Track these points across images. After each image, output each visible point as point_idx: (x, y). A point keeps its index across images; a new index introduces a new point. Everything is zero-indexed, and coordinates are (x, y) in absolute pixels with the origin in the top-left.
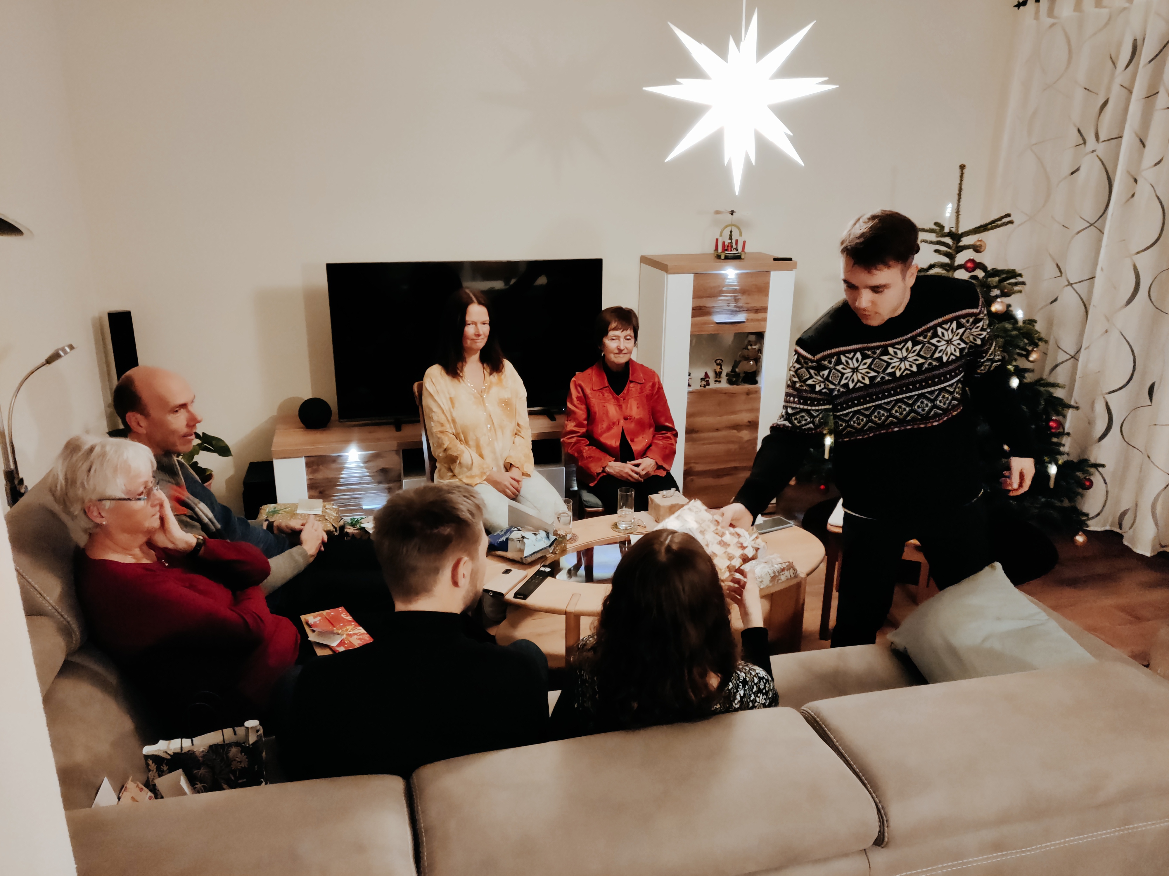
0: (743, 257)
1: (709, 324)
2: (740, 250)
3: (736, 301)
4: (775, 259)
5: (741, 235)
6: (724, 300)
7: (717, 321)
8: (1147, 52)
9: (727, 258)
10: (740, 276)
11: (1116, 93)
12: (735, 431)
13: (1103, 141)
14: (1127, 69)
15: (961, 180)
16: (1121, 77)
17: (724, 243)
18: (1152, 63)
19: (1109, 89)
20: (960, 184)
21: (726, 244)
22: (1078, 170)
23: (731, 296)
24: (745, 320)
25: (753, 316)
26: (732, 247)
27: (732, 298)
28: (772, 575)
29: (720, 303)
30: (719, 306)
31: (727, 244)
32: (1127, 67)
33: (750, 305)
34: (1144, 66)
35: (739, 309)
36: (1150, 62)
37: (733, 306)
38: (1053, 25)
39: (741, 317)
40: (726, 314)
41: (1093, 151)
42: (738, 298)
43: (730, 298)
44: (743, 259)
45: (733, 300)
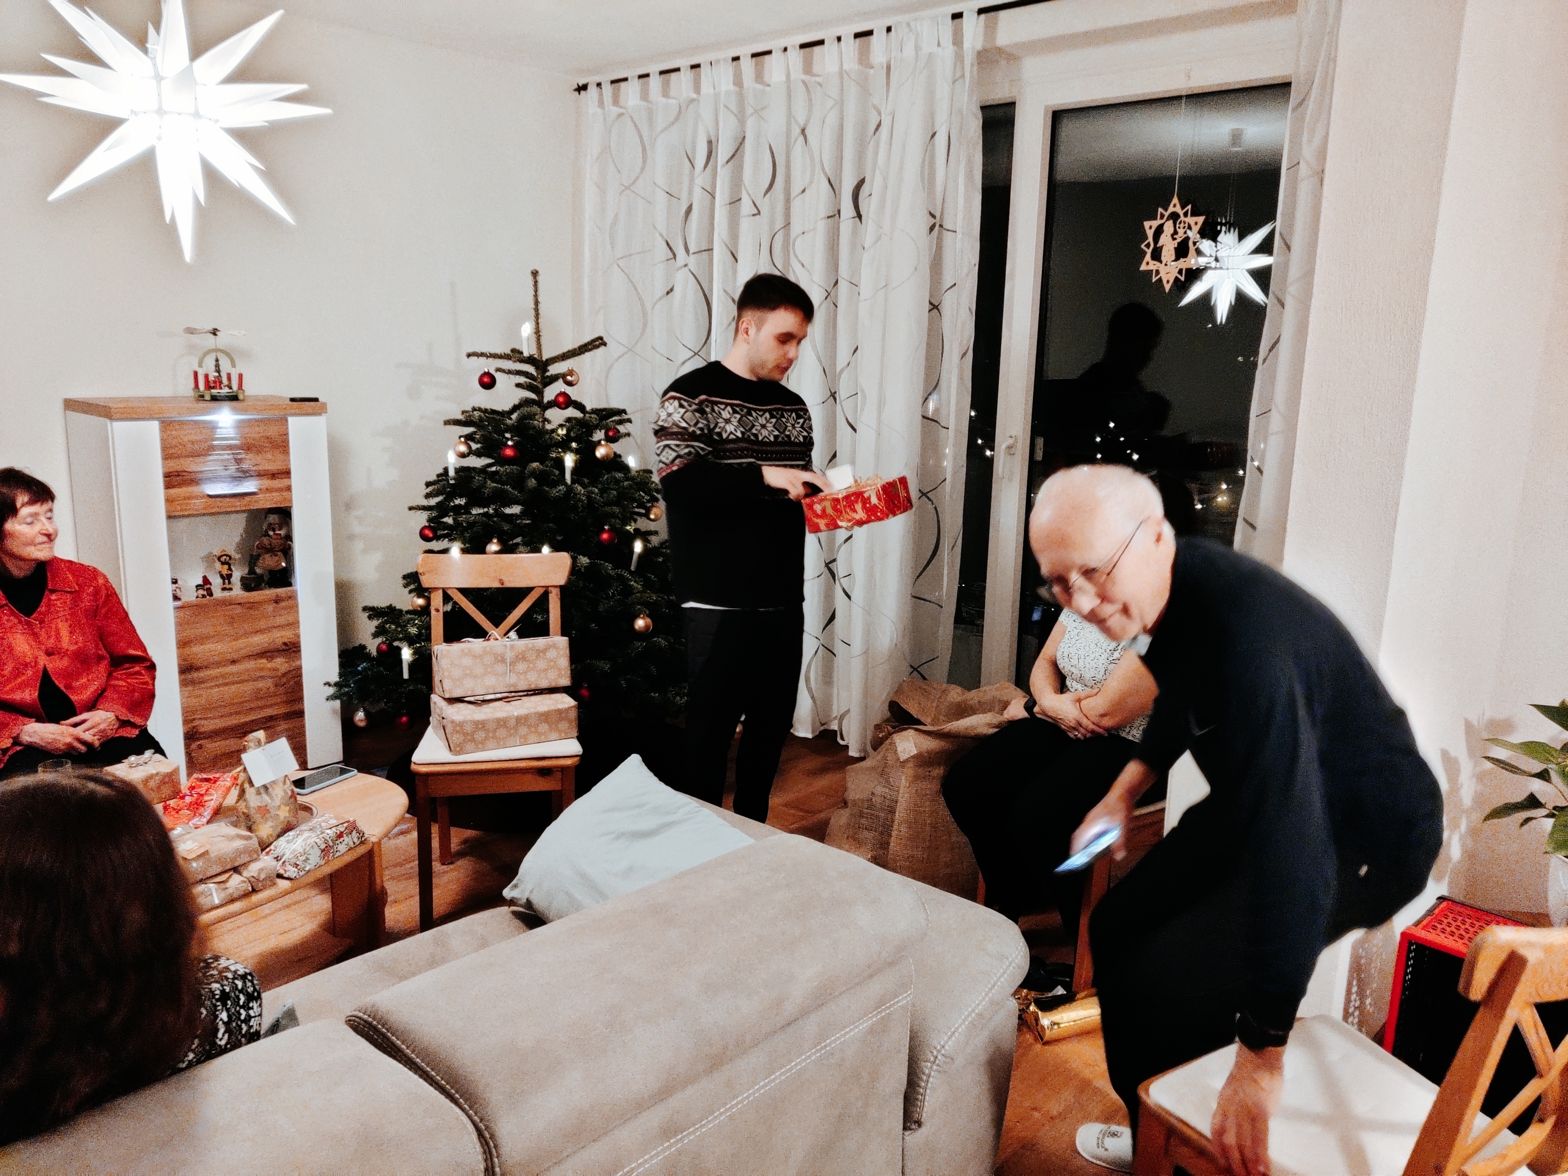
0: (241, 397)
1: (197, 497)
2: (235, 387)
3: (238, 461)
4: (292, 400)
5: (234, 365)
6: (218, 460)
7: (211, 493)
8: (723, 152)
9: (214, 399)
10: (240, 425)
11: (699, 199)
12: (264, 661)
13: (694, 253)
14: (707, 169)
15: (536, 291)
16: (701, 179)
17: (206, 376)
18: (729, 163)
19: (690, 192)
20: (536, 296)
21: (211, 378)
22: (672, 290)
23: (228, 454)
24: (256, 490)
25: (267, 483)
26: (221, 382)
27: (231, 457)
28: (323, 846)
29: (211, 464)
30: (210, 470)
31: (213, 379)
32: (705, 167)
33: (261, 468)
34: (723, 166)
35: (244, 475)
36: (727, 162)
37: (234, 470)
38: (620, 115)
39: (250, 486)
40: (224, 482)
41: (686, 265)
42: (239, 457)
43: (226, 457)
44: (243, 400)
45: (233, 461)
